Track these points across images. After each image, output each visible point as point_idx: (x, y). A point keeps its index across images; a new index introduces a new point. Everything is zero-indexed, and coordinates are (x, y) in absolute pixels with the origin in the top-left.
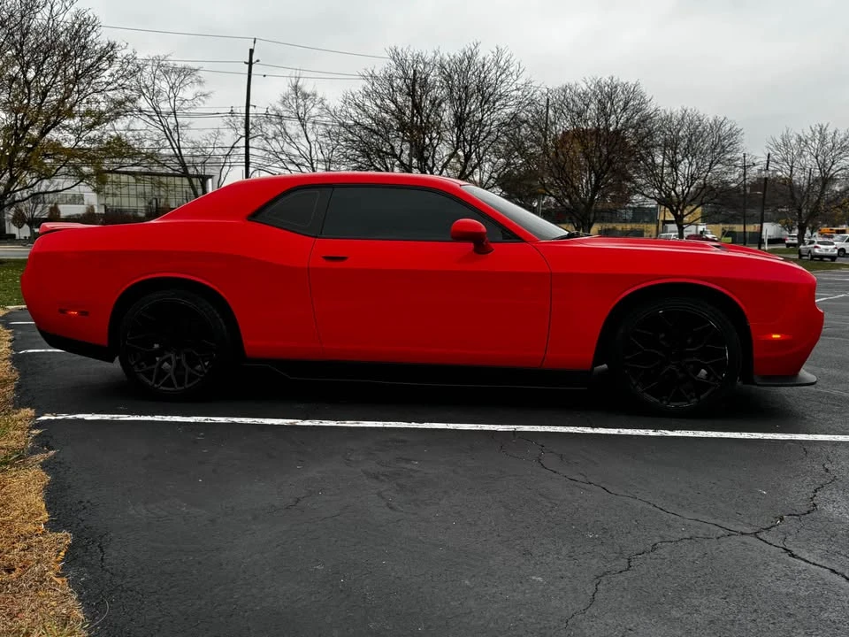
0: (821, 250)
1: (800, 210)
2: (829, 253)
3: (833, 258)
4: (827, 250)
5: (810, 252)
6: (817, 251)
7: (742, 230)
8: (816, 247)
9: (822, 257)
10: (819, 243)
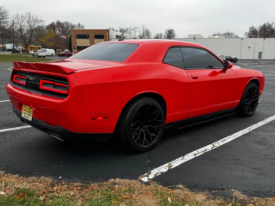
0: (41, 54)
1: (25, 40)
2: (43, 55)
3: (44, 57)
4: (42, 54)
5: (37, 55)
6: (39, 54)
7: (2, 46)
8: (39, 53)
9: (40, 56)
10: (39, 52)
